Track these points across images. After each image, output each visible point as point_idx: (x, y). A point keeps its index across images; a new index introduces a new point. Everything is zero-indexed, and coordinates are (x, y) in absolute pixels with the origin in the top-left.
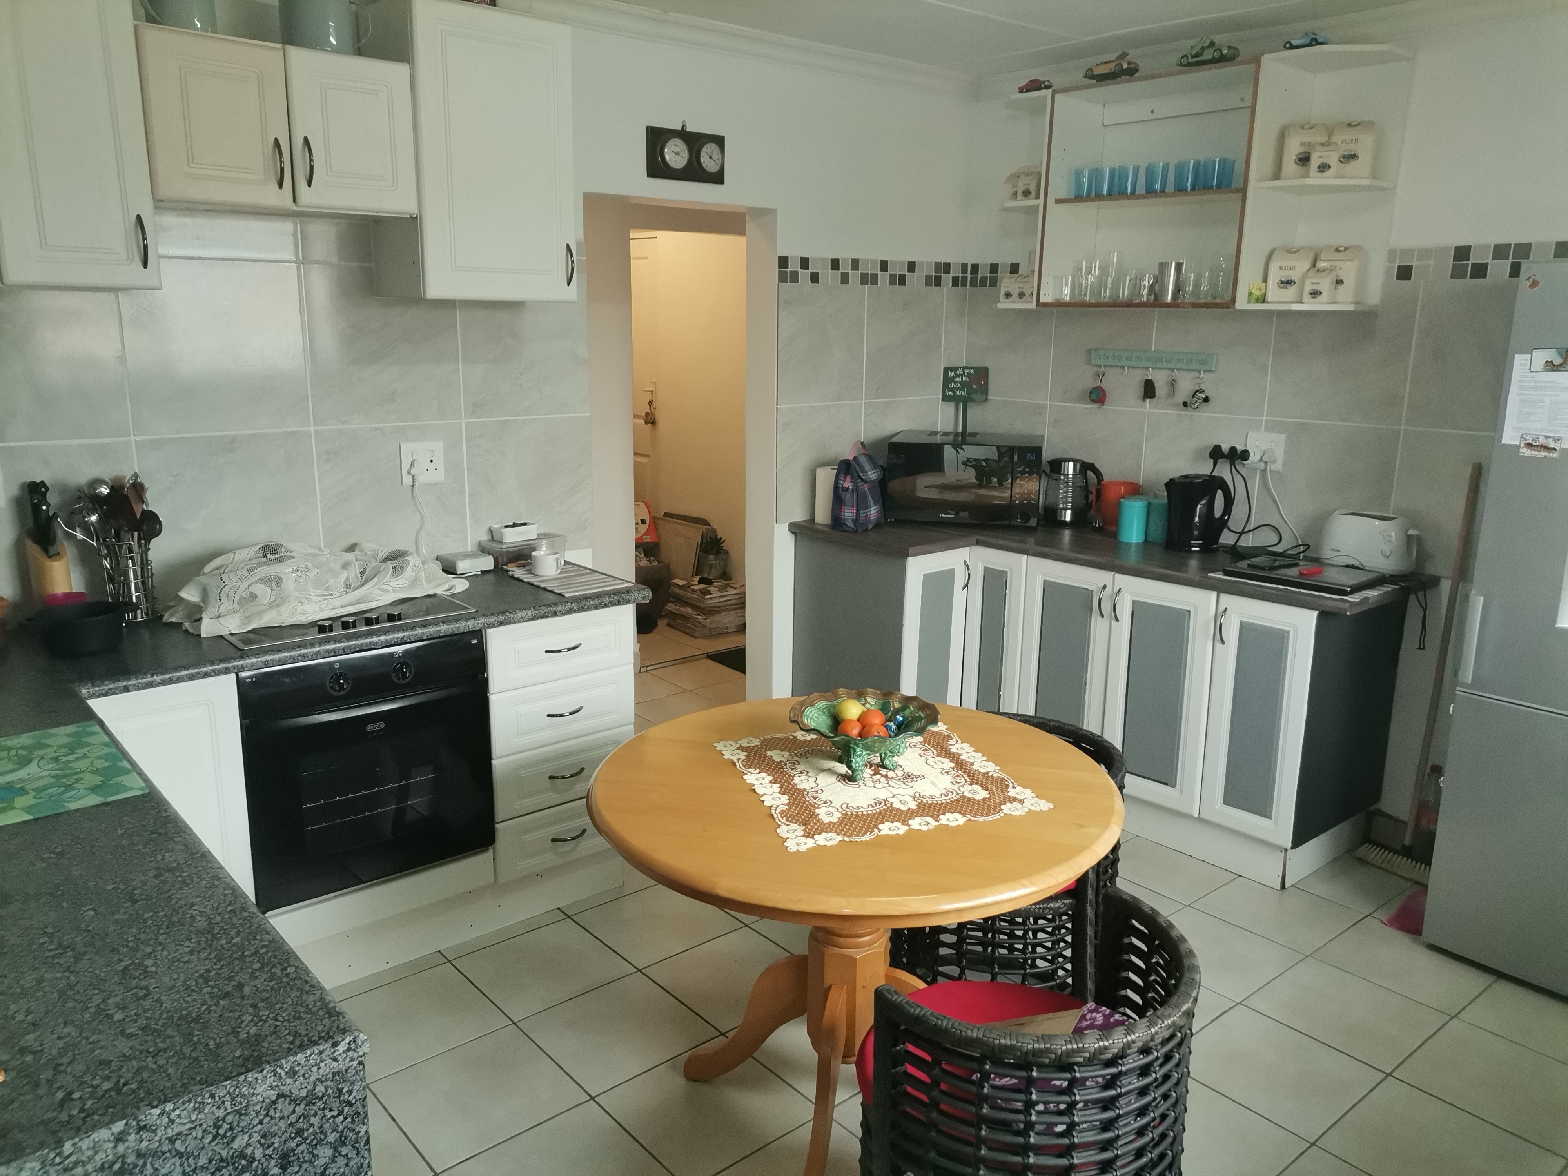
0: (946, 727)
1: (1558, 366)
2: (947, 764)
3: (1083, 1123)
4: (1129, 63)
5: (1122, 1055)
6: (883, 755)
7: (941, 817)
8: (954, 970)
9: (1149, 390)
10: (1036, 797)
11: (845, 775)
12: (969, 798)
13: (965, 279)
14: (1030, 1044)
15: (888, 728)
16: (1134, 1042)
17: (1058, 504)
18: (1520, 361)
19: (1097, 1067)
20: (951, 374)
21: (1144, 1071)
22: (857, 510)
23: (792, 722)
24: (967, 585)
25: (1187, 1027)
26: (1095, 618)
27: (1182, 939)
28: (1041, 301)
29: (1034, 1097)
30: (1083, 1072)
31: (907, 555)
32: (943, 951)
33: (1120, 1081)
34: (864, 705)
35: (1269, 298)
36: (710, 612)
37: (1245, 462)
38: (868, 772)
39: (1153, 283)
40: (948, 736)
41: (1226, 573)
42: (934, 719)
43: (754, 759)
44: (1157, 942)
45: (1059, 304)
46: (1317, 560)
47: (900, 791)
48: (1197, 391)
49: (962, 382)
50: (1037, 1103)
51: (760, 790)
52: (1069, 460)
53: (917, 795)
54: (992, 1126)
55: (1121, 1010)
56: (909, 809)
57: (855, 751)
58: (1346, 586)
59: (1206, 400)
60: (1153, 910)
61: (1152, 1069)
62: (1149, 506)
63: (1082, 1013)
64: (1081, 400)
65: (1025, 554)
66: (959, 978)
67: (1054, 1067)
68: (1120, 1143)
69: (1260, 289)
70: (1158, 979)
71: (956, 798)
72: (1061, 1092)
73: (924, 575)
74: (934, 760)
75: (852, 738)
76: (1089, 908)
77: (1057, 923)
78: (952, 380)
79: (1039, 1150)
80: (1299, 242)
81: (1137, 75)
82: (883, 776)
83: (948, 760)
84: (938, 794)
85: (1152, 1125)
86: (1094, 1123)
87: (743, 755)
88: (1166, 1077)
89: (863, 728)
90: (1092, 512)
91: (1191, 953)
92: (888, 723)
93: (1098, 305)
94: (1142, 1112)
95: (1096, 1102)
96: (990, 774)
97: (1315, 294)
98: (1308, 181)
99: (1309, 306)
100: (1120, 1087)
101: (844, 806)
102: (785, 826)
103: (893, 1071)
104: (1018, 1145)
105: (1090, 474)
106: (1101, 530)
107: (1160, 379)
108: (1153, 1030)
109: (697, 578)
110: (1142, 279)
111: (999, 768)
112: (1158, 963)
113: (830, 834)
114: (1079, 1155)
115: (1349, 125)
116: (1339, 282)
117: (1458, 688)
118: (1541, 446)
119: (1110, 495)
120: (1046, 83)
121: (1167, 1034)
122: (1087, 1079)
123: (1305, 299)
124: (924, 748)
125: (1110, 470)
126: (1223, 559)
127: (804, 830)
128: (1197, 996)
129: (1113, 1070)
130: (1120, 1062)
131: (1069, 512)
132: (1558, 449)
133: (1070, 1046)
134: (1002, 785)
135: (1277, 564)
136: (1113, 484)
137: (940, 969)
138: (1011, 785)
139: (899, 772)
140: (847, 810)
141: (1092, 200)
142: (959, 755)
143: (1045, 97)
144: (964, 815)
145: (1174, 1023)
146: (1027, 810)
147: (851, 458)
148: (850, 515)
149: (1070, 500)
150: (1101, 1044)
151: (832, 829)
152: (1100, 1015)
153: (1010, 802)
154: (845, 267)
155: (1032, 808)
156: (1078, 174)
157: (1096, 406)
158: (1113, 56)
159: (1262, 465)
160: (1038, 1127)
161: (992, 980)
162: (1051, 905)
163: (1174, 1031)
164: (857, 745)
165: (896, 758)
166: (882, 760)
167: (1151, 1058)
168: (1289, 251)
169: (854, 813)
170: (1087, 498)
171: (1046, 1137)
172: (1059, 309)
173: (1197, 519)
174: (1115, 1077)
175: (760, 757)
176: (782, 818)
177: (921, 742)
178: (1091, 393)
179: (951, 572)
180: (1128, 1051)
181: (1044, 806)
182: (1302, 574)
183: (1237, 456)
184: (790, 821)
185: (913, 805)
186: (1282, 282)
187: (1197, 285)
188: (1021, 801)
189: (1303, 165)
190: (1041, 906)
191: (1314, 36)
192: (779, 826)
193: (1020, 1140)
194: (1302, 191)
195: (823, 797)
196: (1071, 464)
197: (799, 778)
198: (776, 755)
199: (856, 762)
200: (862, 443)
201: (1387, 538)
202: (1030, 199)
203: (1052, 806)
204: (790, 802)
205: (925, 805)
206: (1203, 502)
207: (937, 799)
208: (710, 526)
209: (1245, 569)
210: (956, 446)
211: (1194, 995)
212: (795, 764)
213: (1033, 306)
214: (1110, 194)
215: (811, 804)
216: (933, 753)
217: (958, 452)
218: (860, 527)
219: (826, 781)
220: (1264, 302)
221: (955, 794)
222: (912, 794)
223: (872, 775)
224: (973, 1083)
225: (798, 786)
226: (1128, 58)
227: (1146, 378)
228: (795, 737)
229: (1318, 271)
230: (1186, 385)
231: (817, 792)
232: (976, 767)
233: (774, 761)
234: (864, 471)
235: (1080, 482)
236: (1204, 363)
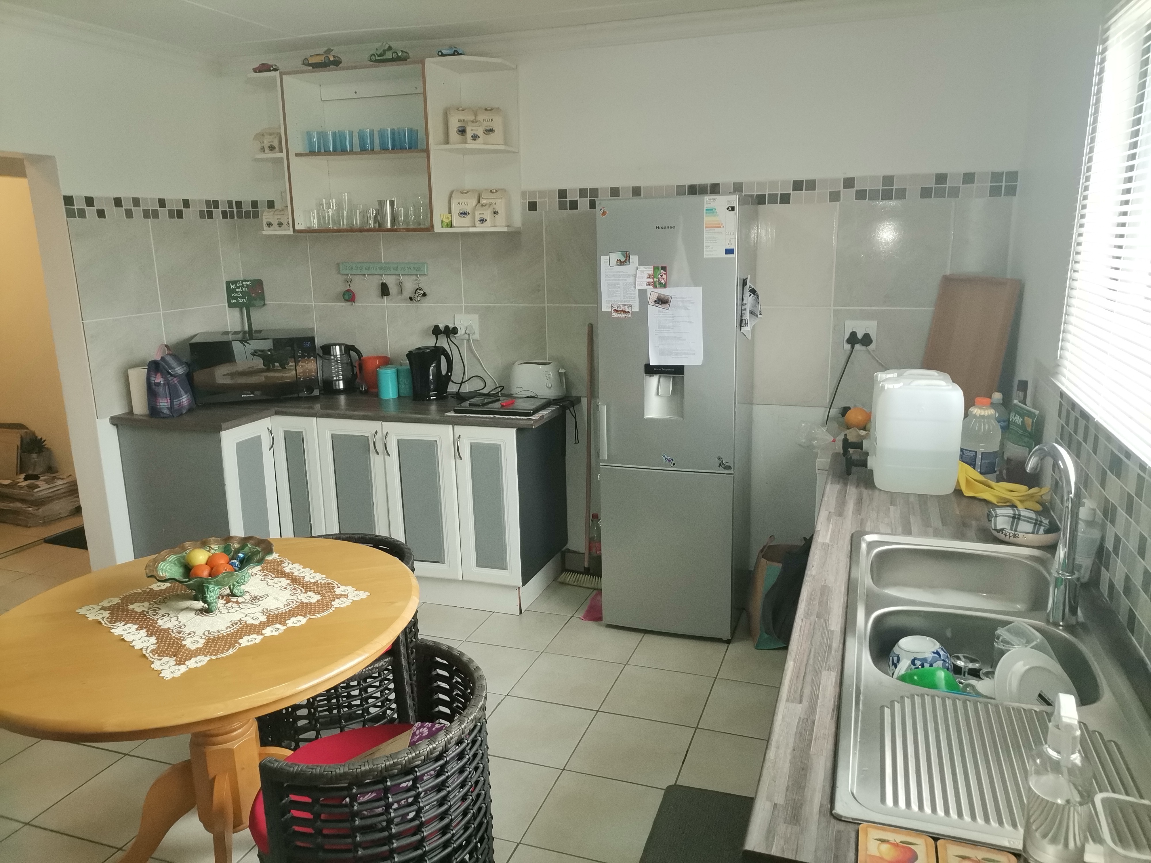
0: (278, 554)
1: (623, 262)
2: (284, 582)
3: (425, 806)
4: (334, 57)
5: (445, 750)
6: (232, 587)
7: (288, 622)
8: (312, 734)
9: (385, 290)
10: (356, 590)
11: (202, 609)
12: (306, 603)
13: (232, 213)
14: (383, 763)
15: (232, 565)
16: (452, 738)
17: (332, 378)
18: (604, 259)
19: (431, 764)
20: (233, 286)
21: (460, 756)
22: (170, 399)
23: (148, 577)
24: (272, 446)
25: (483, 718)
26: (373, 456)
27: (471, 661)
28: (296, 228)
29: (391, 800)
30: (421, 770)
31: (220, 429)
32: (301, 723)
33: (447, 768)
34: (209, 551)
35: (454, 224)
36: (40, 503)
37: (456, 335)
38: (221, 602)
39: (376, 214)
40: (281, 561)
41: (456, 411)
42: (269, 551)
43: (118, 615)
44: (454, 668)
45: (310, 231)
46: (510, 396)
47: (251, 611)
48: (417, 289)
49: (242, 292)
50: (392, 804)
51: (128, 638)
52: (335, 345)
53: (265, 610)
54: (364, 831)
55: (437, 721)
56: (261, 623)
57: (208, 588)
58: (529, 410)
59: (424, 295)
60: (449, 647)
61: (466, 753)
62: (398, 372)
63: (412, 731)
64: (337, 300)
65: (314, 417)
66: (317, 738)
67: (402, 774)
68: (452, 811)
69: (448, 218)
70: (459, 692)
71: (296, 605)
72: (408, 790)
73: (236, 443)
74: (273, 581)
75: (205, 579)
76: (403, 660)
77: (383, 677)
78: (234, 291)
79: (399, 836)
80: (467, 186)
81: (340, 65)
82: (234, 602)
83: (284, 579)
84: (281, 606)
85: (470, 790)
86: (432, 804)
87: (106, 614)
88: (475, 755)
89: (212, 569)
90: (358, 380)
91: (478, 668)
92: (232, 561)
93: (339, 231)
94: (463, 785)
95: (433, 788)
96: (319, 582)
97: (482, 221)
98: (467, 146)
99: (480, 228)
100: (447, 772)
101: (206, 633)
102: (159, 661)
103: (282, 819)
104: (385, 838)
105: (352, 353)
106: (366, 392)
107: (391, 282)
108: (463, 726)
109: (23, 476)
110: (367, 212)
111: (325, 576)
112: (457, 682)
113: (199, 657)
114: (426, 829)
115: (486, 109)
116: (495, 213)
117: (601, 464)
118: (622, 311)
119: (369, 366)
120: (274, 67)
121: (471, 726)
122: (423, 775)
123: (477, 225)
124: (264, 574)
125: (367, 349)
126: (452, 402)
127: (176, 660)
128: (486, 695)
129: (441, 762)
130: (445, 755)
131: (341, 383)
132: (631, 312)
133: (410, 756)
134: (330, 587)
135: (486, 401)
136: (369, 358)
137: (301, 737)
138: (336, 586)
139: (247, 597)
140: (210, 635)
141: (322, 155)
142: (293, 573)
143: (275, 77)
144: (305, 616)
145: (475, 717)
146: (351, 601)
147: (158, 358)
148: (166, 404)
149: (341, 373)
150: (431, 747)
151: (200, 653)
152: (426, 728)
153: (337, 598)
154: (127, 205)
155: (355, 599)
156: (309, 135)
157: (349, 303)
158: (322, 50)
159: (467, 336)
160: (396, 820)
161: (341, 731)
162: (377, 665)
163: (476, 722)
164: (209, 583)
165: (242, 587)
166: (231, 591)
167: (464, 745)
168: (462, 193)
169: (216, 636)
170: (353, 371)
171: (403, 825)
172: (310, 234)
173: (431, 377)
174: (443, 767)
175: (123, 611)
176: (154, 655)
177: (260, 570)
178: (344, 295)
179: (259, 438)
180: (449, 746)
181: (363, 595)
182: (502, 406)
183: (450, 332)
184: (162, 656)
185: (263, 619)
186: (461, 214)
187: (406, 216)
188: (346, 596)
189: (462, 135)
190: (370, 668)
191: (455, 49)
192: (152, 663)
193: (386, 834)
194: (466, 152)
195: (187, 630)
196: (338, 347)
197: (162, 621)
198: (137, 607)
199: (211, 597)
200: (166, 346)
201: (548, 376)
202: (275, 153)
203: (368, 594)
204: (158, 641)
205: (273, 616)
206: (434, 365)
207: (282, 610)
208: (27, 428)
209: (467, 407)
210: (243, 341)
211: (484, 695)
212: (156, 610)
213: (291, 232)
214: (335, 150)
215: (177, 638)
216: (272, 576)
217: (244, 345)
218: (175, 412)
219: (185, 617)
220: (451, 227)
221: (295, 602)
222: (261, 610)
223: (225, 604)
224: (346, 806)
225: (162, 627)
226: (332, 53)
227: (381, 282)
228: (151, 589)
229: (482, 205)
230: (409, 285)
231: (180, 627)
232: (307, 579)
233: (136, 612)
234: (172, 368)
235: (346, 360)
236: (419, 269)
